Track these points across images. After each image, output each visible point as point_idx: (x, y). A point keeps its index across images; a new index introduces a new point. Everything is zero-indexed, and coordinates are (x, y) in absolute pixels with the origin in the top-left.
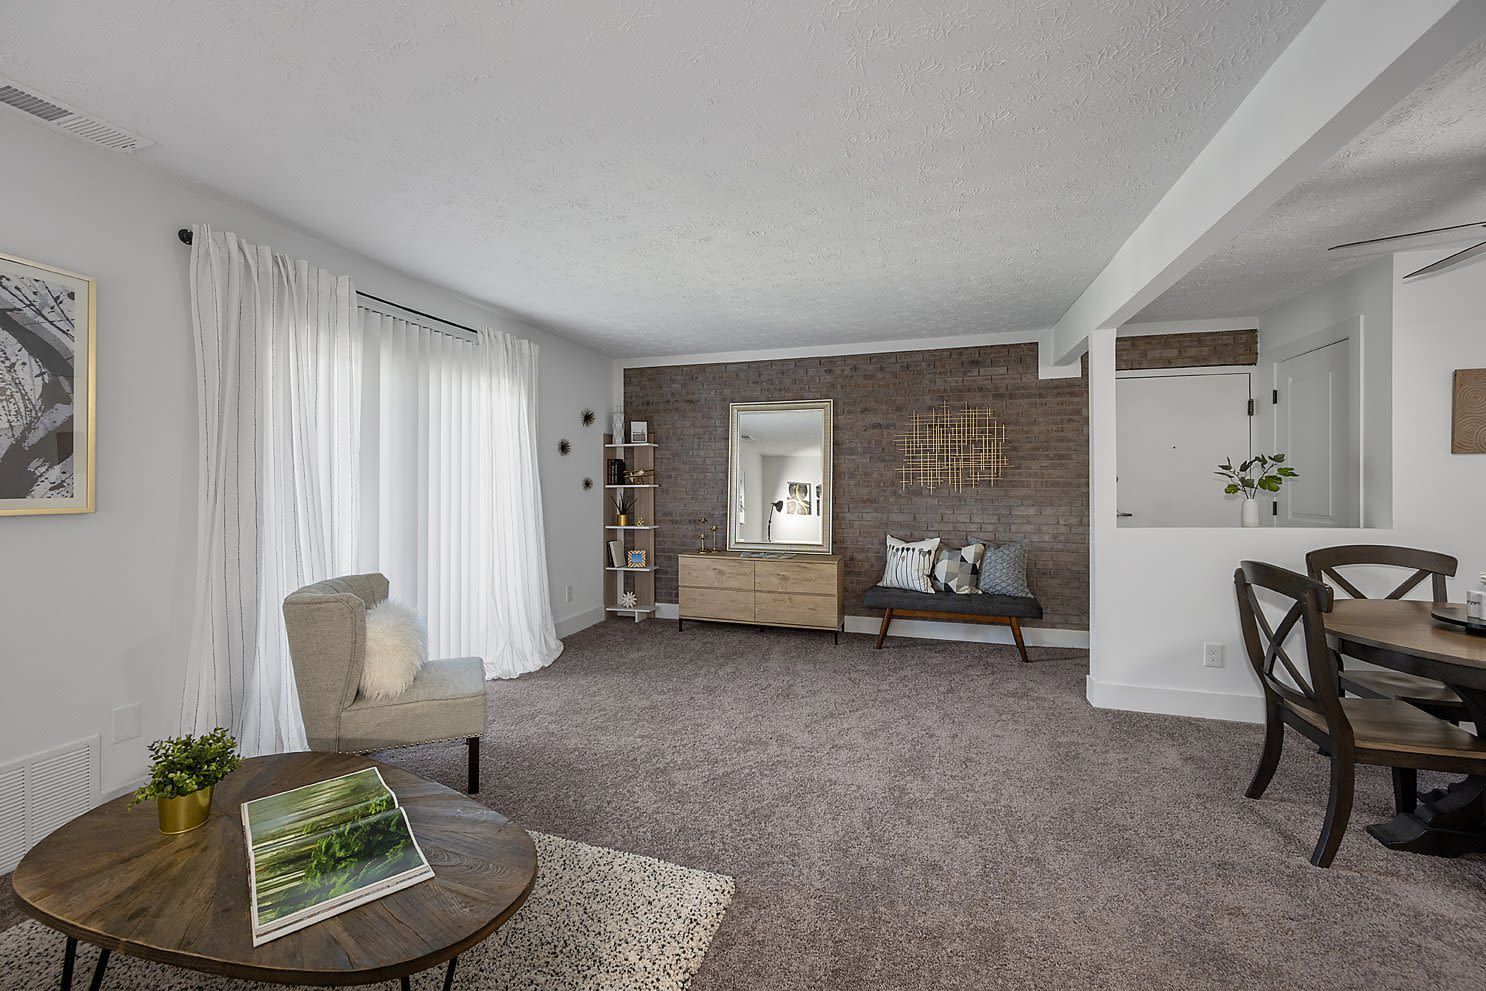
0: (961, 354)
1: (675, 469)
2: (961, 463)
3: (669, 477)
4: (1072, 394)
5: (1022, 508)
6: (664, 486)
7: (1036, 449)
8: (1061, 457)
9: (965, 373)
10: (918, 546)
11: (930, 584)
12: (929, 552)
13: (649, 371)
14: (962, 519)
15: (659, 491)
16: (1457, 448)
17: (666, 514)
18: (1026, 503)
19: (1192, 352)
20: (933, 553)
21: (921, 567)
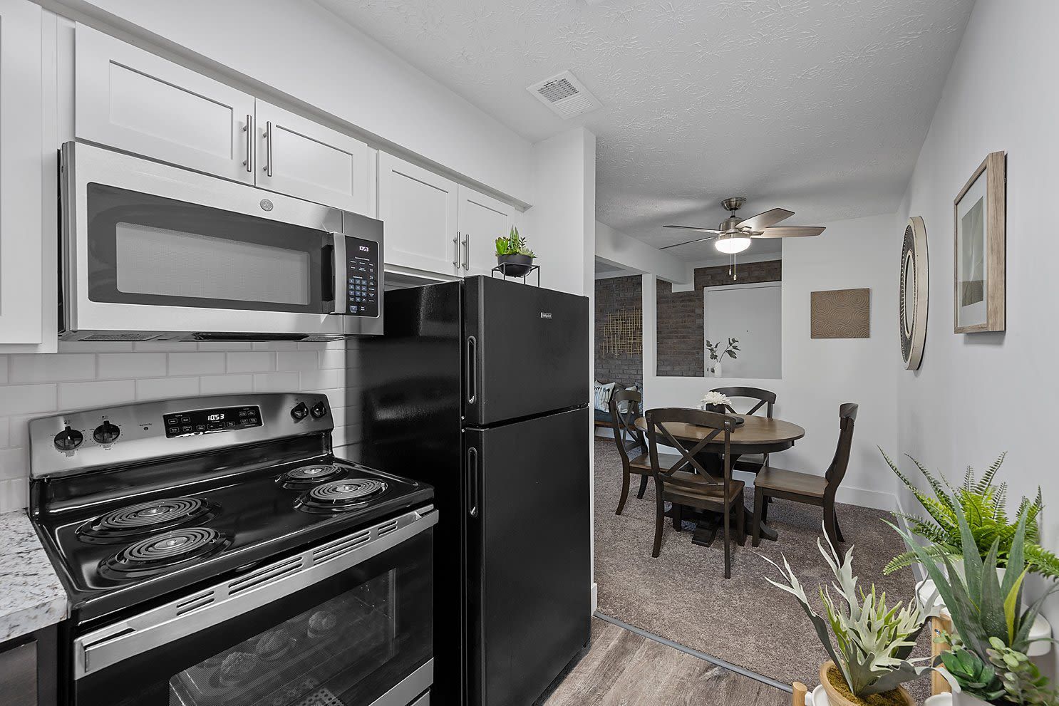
0: (632, 279)
2: (632, 341)
4: (690, 300)
5: (664, 366)
7: (671, 333)
8: (684, 337)
9: (635, 290)
10: (604, 386)
11: (608, 407)
12: (609, 390)
14: (633, 372)
16: (814, 335)
18: (666, 363)
19: (756, 274)
20: (611, 391)
21: (604, 398)
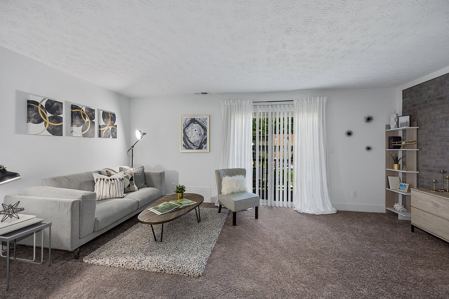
1: (430, 140)
3: (427, 145)
6: (424, 149)
13: (416, 88)
15: (420, 153)
17: (424, 166)
